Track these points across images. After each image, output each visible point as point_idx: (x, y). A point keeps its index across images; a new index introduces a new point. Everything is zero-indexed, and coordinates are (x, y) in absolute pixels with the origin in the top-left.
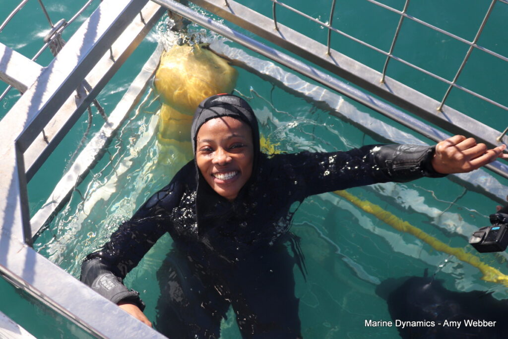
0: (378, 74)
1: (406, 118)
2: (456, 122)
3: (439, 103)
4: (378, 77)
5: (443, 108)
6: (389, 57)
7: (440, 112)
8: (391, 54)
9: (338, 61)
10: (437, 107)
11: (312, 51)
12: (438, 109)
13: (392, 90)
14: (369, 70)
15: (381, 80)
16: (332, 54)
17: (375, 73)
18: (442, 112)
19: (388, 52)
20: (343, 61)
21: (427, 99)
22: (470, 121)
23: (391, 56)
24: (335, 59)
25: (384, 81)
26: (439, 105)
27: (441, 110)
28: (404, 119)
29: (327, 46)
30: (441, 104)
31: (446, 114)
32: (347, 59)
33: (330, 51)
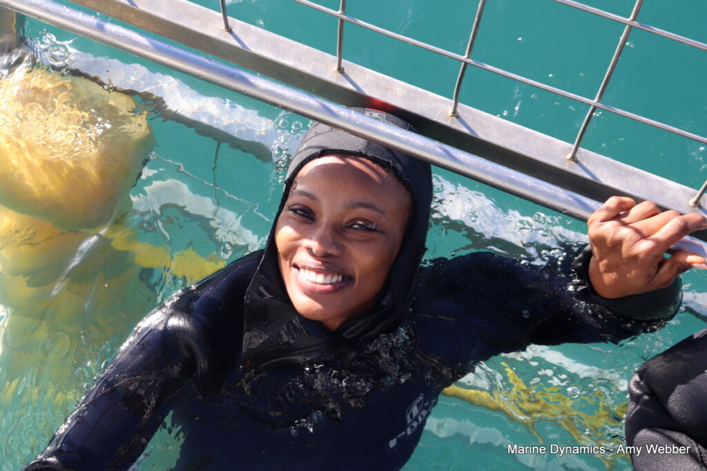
0: (442, 101)
1: (517, 179)
2: (606, 179)
3: (568, 145)
4: (442, 106)
5: (577, 155)
6: (466, 64)
7: (573, 163)
8: (468, 58)
9: (360, 84)
10: (566, 154)
11: (306, 68)
12: (569, 156)
13: (473, 128)
14: (422, 94)
15: (450, 111)
16: (346, 71)
17: (435, 99)
18: (577, 162)
19: (464, 55)
20: (369, 81)
21: (545, 140)
22: (634, 174)
23: (470, 61)
24: (353, 78)
25: (455, 114)
26: (570, 149)
27: (574, 158)
28: (514, 182)
29: (335, 55)
30: (574, 147)
31: (585, 164)
32: (378, 77)
33: (342, 65)
